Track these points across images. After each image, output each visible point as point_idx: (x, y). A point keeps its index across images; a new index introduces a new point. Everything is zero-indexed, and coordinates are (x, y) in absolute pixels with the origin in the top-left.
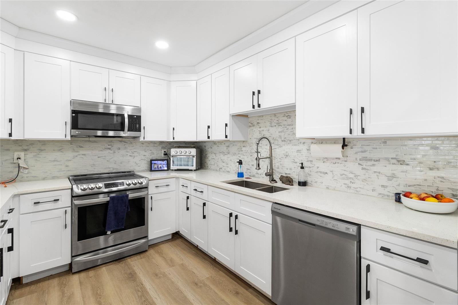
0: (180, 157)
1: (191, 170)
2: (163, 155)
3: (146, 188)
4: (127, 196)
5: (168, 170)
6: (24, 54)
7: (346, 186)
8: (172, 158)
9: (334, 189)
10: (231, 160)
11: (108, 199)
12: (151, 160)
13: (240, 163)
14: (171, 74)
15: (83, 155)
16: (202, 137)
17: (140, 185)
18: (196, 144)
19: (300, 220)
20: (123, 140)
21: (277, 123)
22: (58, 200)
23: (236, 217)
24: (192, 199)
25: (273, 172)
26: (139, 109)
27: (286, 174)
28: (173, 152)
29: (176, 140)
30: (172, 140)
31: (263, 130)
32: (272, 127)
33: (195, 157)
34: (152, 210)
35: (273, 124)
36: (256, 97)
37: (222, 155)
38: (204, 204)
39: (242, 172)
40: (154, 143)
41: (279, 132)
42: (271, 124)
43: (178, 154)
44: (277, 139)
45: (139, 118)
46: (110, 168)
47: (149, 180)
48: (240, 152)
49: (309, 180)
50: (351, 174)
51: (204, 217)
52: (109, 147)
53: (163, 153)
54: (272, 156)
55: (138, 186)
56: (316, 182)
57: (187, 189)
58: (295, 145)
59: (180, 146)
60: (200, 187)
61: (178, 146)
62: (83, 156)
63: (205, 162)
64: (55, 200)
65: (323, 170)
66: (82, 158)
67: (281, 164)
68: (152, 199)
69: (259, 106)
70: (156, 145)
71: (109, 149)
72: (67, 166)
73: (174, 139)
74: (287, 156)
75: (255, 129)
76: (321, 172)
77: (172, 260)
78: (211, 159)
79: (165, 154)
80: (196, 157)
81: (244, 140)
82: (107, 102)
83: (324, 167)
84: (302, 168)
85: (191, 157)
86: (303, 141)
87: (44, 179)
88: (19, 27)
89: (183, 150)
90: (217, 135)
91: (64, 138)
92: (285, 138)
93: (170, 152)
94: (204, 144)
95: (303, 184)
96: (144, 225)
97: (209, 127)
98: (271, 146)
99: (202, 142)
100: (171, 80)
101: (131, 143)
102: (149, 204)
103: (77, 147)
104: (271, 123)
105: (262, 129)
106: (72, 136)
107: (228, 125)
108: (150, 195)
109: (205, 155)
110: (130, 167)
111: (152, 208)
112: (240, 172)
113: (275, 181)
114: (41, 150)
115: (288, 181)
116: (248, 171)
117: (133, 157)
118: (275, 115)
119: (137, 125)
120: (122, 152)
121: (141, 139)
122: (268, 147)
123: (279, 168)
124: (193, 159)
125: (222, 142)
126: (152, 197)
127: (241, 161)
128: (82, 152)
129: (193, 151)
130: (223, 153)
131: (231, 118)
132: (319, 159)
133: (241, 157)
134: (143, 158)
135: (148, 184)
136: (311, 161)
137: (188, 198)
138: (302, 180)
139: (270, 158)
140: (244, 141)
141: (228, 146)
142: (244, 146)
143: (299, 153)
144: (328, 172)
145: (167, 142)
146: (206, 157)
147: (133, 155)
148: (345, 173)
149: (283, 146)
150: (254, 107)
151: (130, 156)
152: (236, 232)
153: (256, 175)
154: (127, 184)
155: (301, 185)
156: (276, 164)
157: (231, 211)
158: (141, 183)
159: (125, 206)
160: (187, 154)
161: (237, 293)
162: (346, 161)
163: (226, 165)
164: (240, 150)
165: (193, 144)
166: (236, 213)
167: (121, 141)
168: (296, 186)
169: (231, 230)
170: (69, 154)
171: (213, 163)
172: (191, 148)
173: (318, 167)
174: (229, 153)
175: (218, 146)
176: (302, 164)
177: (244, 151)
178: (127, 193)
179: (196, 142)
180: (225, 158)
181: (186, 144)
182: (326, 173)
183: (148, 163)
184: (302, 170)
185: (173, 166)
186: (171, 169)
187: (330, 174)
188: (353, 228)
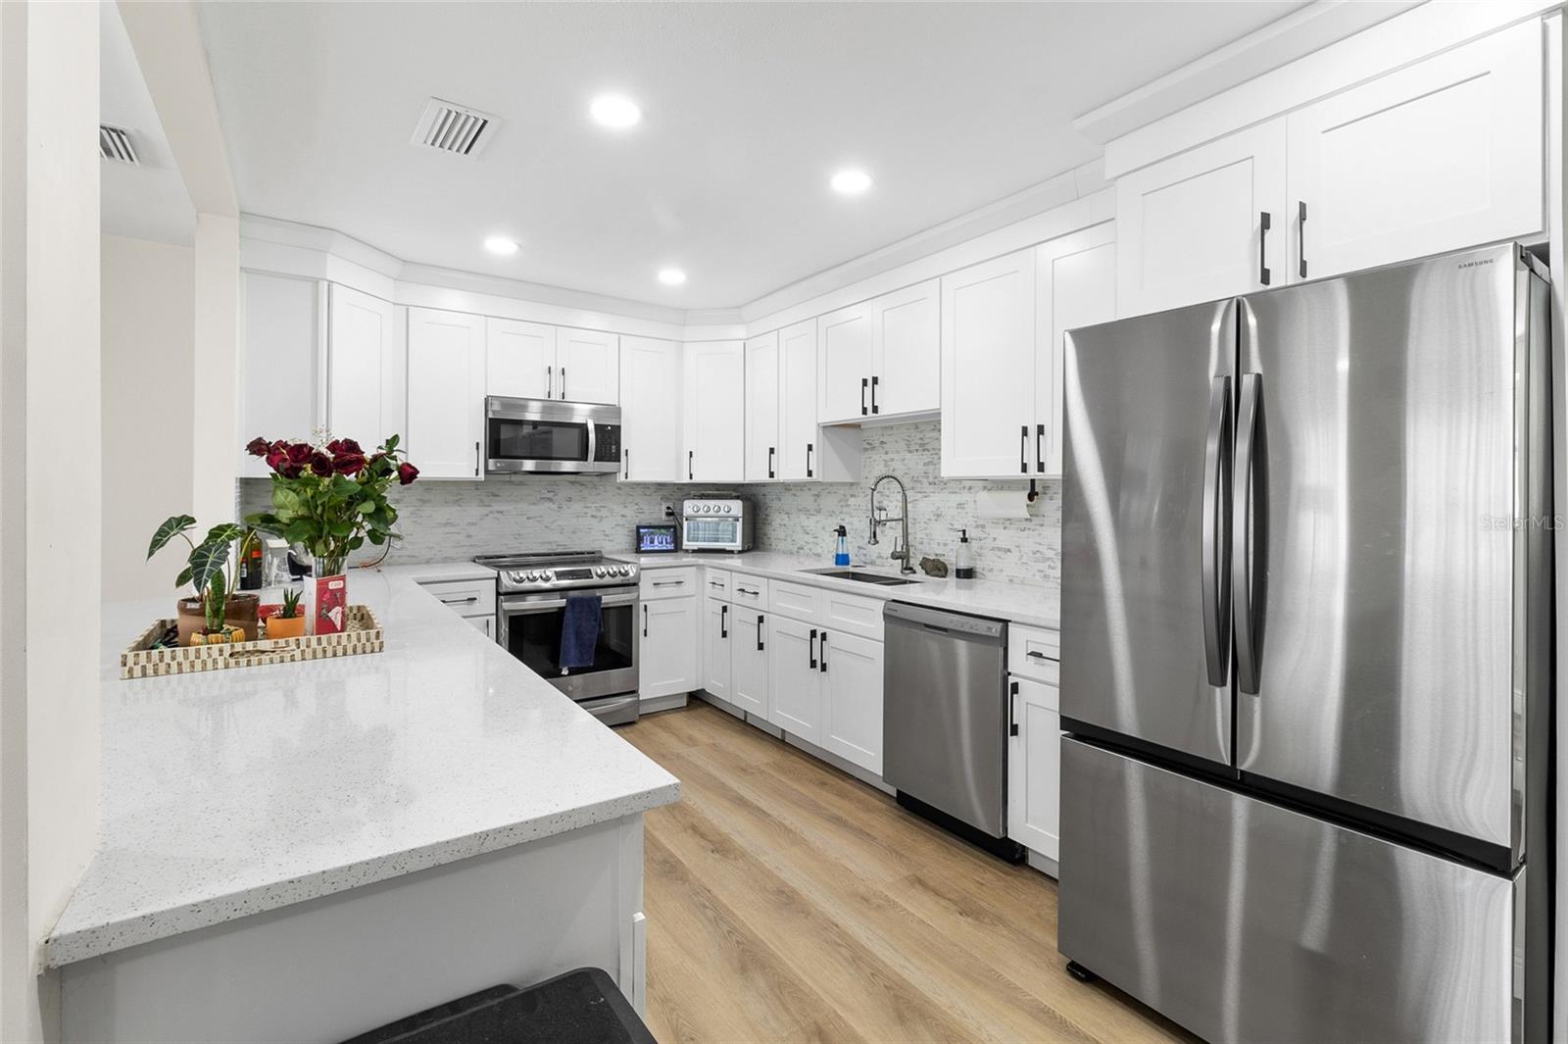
0: (704, 519)
1: (732, 552)
2: (664, 517)
3: (635, 584)
4: (599, 599)
5: (676, 552)
6: (407, 310)
7: (1042, 574)
8: (685, 523)
9: (1023, 583)
10: (824, 528)
11: (562, 602)
12: (639, 528)
13: (842, 532)
14: (684, 325)
15: (498, 512)
16: (757, 475)
17: (622, 578)
18: (741, 489)
19: (927, 626)
20: (577, 480)
21: (922, 445)
22: (475, 599)
23: (824, 636)
24: (734, 612)
25: (908, 551)
26: (616, 411)
27: (937, 555)
28: (689, 507)
29: (696, 480)
30: (686, 480)
31: (892, 460)
32: (910, 452)
33: (741, 520)
34: (646, 635)
35: (913, 447)
36: (868, 390)
37: (803, 517)
38: (761, 619)
39: (845, 553)
40: (644, 486)
41: (925, 464)
42: (908, 446)
43: (701, 512)
44: (920, 479)
45: (617, 430)
46: (550, 543)
47: (642, 569)
48: (845, 509)
49: (979, 566)
50: (1049, 551)
51: (761, 646)
52: (550, 495)
53: (664, 508)
54: (907, 516)
55: (618, 579)
56: (991, 570)
57: (723, 590)
58: (954, 493)
59: (703, 495)
60: (750, 584)
61: (699, 493)
62: (499, 516)
63: (765, 535)
64: (469, 599)
65: (1003, 545)
66: (498, 519)
67: (927, 535)
68: (646, 610)
69: (875, 409)
70: (648, 492)
71: (550, 500)
72: (469, 536)
73: (691, 478)
74: (938, 516)
75: (875, 457)
76: (999, 549)
77: (690, 738)
78: (781, 526)
79: (668, 514)
80: (743, 520)
81: (852, 481)
82: (553, 398)
83: (1005, 537)
84: (964, 540)
85: (730, 519)
87: (428, 562)
88: (404, 261)
89: (712, 503)
90: (790, 470)
91: (474, 476)
92: (936, 478)
93: (682, 509)
94: (763, 490)
95: (967, 574)
96: (631, 666)
97: (772, 451)
98: (905, 496)
99: (757, 485)
100: (685, 340)
101: (595, 487)
102: (640, 622)
103: (488, 496)
105: (890, 456)
106: (487, 472)
107: (814, 447)
108: (644, 600)
109: (764, 516)
110: (593, 541)
111: (645, 631)
112: (840, 553)
113: (911, 569)
114: (424, 502)
115: (936, 568)
116: (862, 551)
117: (597, 520)
118: (917, 427)
119: (614, 447)
120: (577, 507)
121: (621, 478)
122: (900, 497)
123: (922, 543)
124: (735, 527)
125: (805, 486)
126: (646, 606)
127: (842, 527)
128: (496, 507)
129: (736, 507)
130: (806, 511)
131: (821, 432)
132: (995, 522)
133: (847, 521)
134: (621, 521)
135: (638, 576)
136: (983, 527)
137: (725, 609)
138: (963, 565)
139: (904, 519)
140: (852, 484)
141: (818, 496)
142: (852, 496)
143: (960, 510)
144: (1013, 548)
145: (675, 484)
146: (766, 521)
147: (599, 514)
148: (1040, 548)
149: (931, 494)
150: (865, 411)
151: (592, 516)
152: (824, 668)
153: (878, 561)
154: (597, 575)
155: (962, 576)
156: (917, 535)
157: (813, 628)
158: (626, 574)
159: (596, 620)
160: (722, 513)
161: (823, 784)
162: (1042, 525)
163: (812, 540)
164: (844, 504)
165: (734, 490)
166: (824, 630)
167: (573, 483)
168: (952, 579)
169: (813, 664)
170: (473, 511)
171: (782, 535)
172: (732, 499)
173: (995, 539)
174: (819, 512)
175: (795, 495)
176: (964, 531)
177: (853, 507)
178: (598, 594)
179: (742, 485)
180: (810, 523)
181: (717, 490)
182: (1009, 550)
183: (630, 534)
184: (964, 544)
185: (688, 540)
186: (682, 549)
187: (1015, 553)
188: (997, 628)
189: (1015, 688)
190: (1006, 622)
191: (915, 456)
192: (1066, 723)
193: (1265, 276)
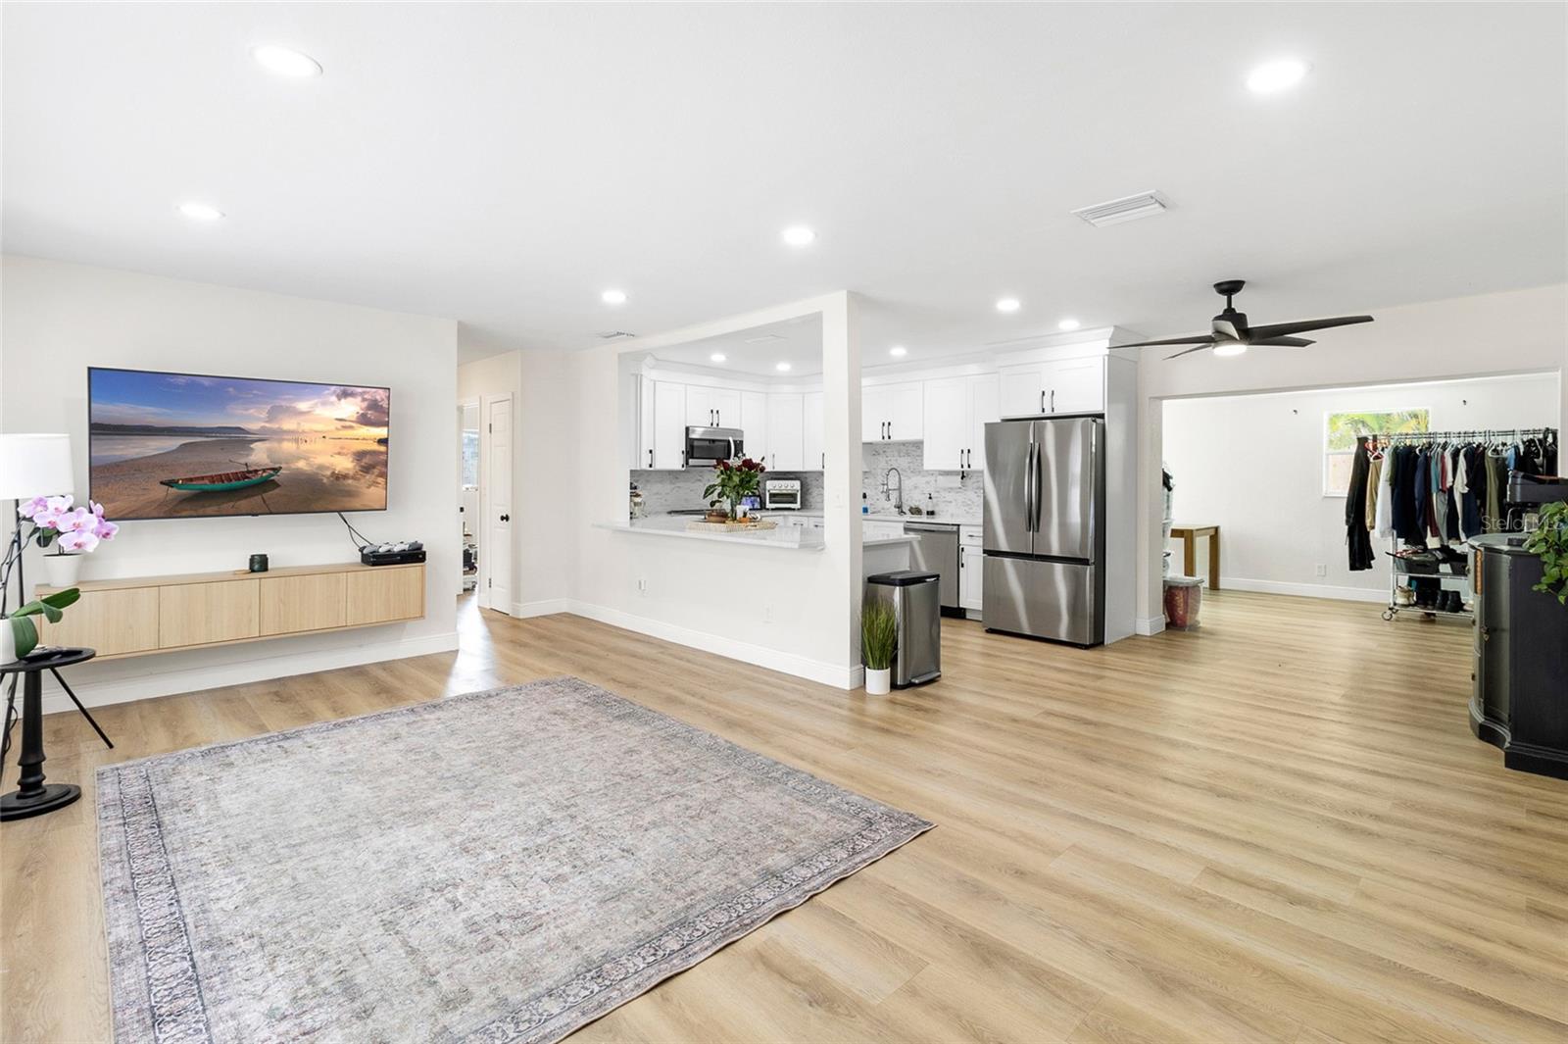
1: (795, 509)
5: (760, 509)
7: (966, 512)
8: (767, 494)
9: (958, 516)
13: (865, 496)
16: (811, 467)
18: (799, 475)
19: (925, 530)
21: (906, 454)
25: (902, 504)
26: (742, 433)
27: (916, 506)
28: (770, 485)
29: (776, 469)
31: (892, 461)
32: (900, 457)
33: (800, 491)
35: (902, 454)
36: (886, 429)
41: (909, 463)
43: (777, 488)
44: (906, 470)
45: (741, 443)
49: (936, 509)
50: (969, 501)
52: (700, 478)
56: (943, 511)
58: (925, 477)
59: (776, 478)
61: (774, 477)
63: (812, 499)
65: (948, 500)
66: (678, 491)
67: (911, 497)
69: (889, 437)
73: (774, 468)
74: (917, 487)
75: (883, 460)
76: (947, 502)
82: (714, 426)
83: (949, 496)
84: (930, 498)
85: (793, 491)
86: (931, 473)
89: (776, 482)
91: (680, 468)
92: (916, 469)
94: (810, 475)
95: (931, 513)
98: (900, 478)
99: (807, 472)
100: (770, 392)
103: (687, 478)
104: (899, 453)
105: (890, 460)
106: (687, 466)
109: (813, 489)
113: (903, 512)
115: (916, 511)
122: (897, 479)
123: (908, 500)
124: (796, 496)
127: (865, 493)
128: (677, 484)
129: (797, 484)
132: (945, 490)
133: (866, 490)
136: (939, 492)
138: (930, 509)
139: (900, 489)
142: (866, 478)
143: (928, 485)
144: (953, 501)
146: (814, 492)
148: (965, 500)
149: (912, 478)
150: (883, 438)
153: (882, 510)
155: (929, 514)
156: (905, 497)
162: (966, 490)
165: (796, 475)
168: (925, 514)
170: (680, 486)
172: (792, 479)
173: (944, 497)
176: (930, 495)
177: (867, 484)
179: (800, 473)
181: (785, 475)
182: (951, 502)
184: (929, 500)
185: (770, 503)
186: (765, 508)
187: (954, 503)
188: (955, 528)
189: (963, 549)
190: (959, 525)
191: (902, 458)
192: (985, 552)
193: (1043, 410)
